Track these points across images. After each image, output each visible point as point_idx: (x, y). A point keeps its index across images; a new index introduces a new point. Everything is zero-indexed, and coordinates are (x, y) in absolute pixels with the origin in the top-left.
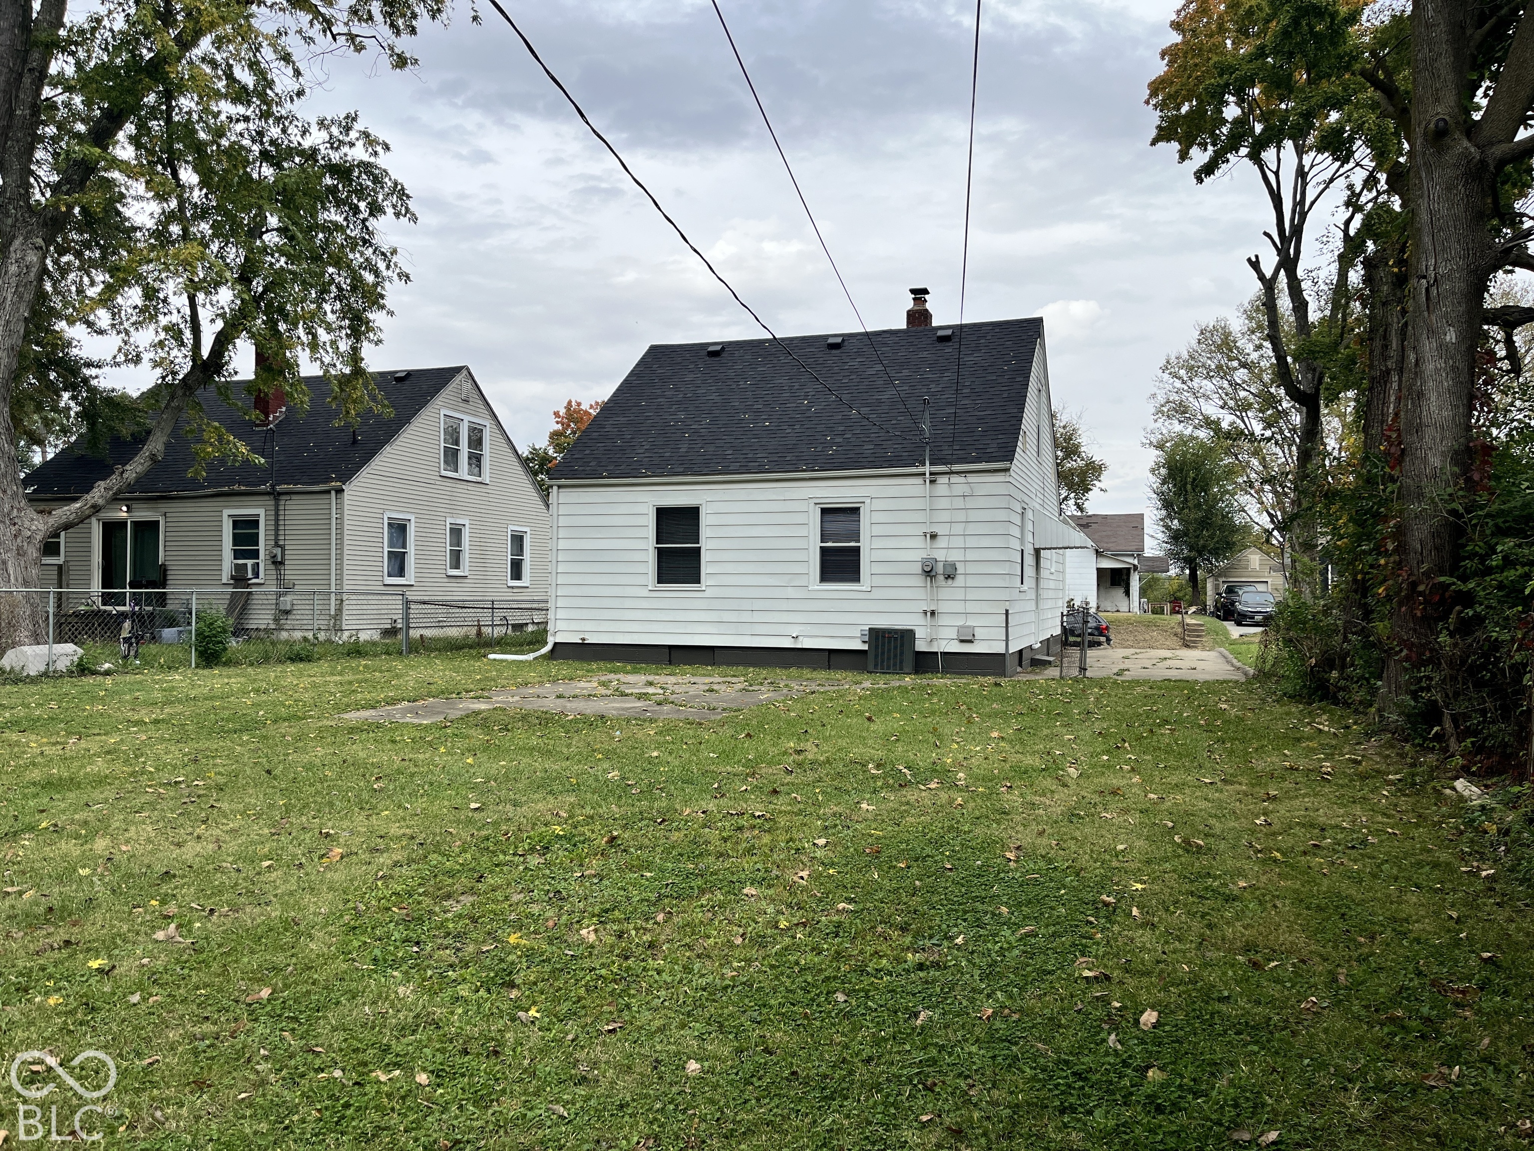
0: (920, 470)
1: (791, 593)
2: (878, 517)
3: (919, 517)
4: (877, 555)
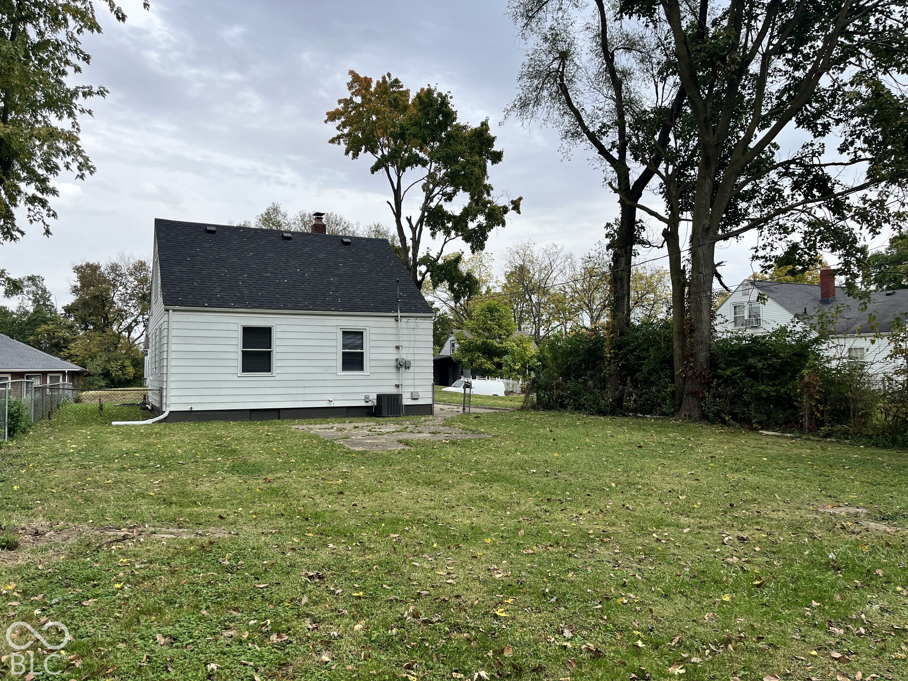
0: (395, 314)
1: (327, 377)
2: (373, 337)
3: (393, 338)
4: (373, 357)
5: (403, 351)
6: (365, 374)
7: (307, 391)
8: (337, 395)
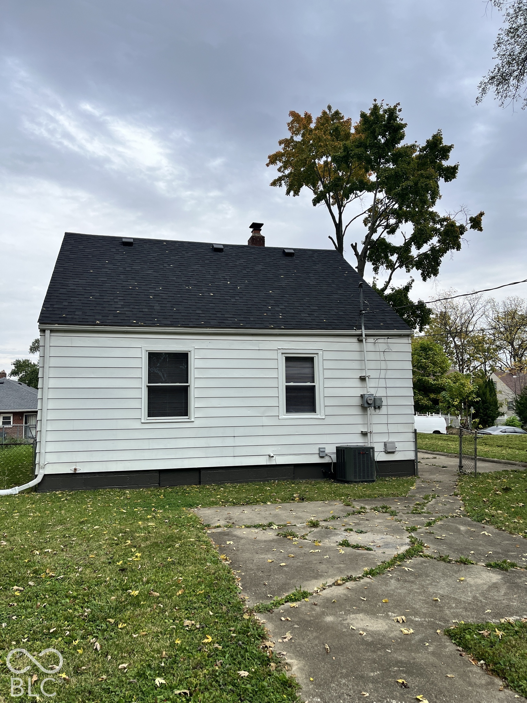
0: (358, 332)
1: (265, 421)
2: (327, 365)
3: (356, 365)
4: (328, 392)
5: (370, 383)
6: (319, 417)
7: (239, 442)
8: (279, 448)
